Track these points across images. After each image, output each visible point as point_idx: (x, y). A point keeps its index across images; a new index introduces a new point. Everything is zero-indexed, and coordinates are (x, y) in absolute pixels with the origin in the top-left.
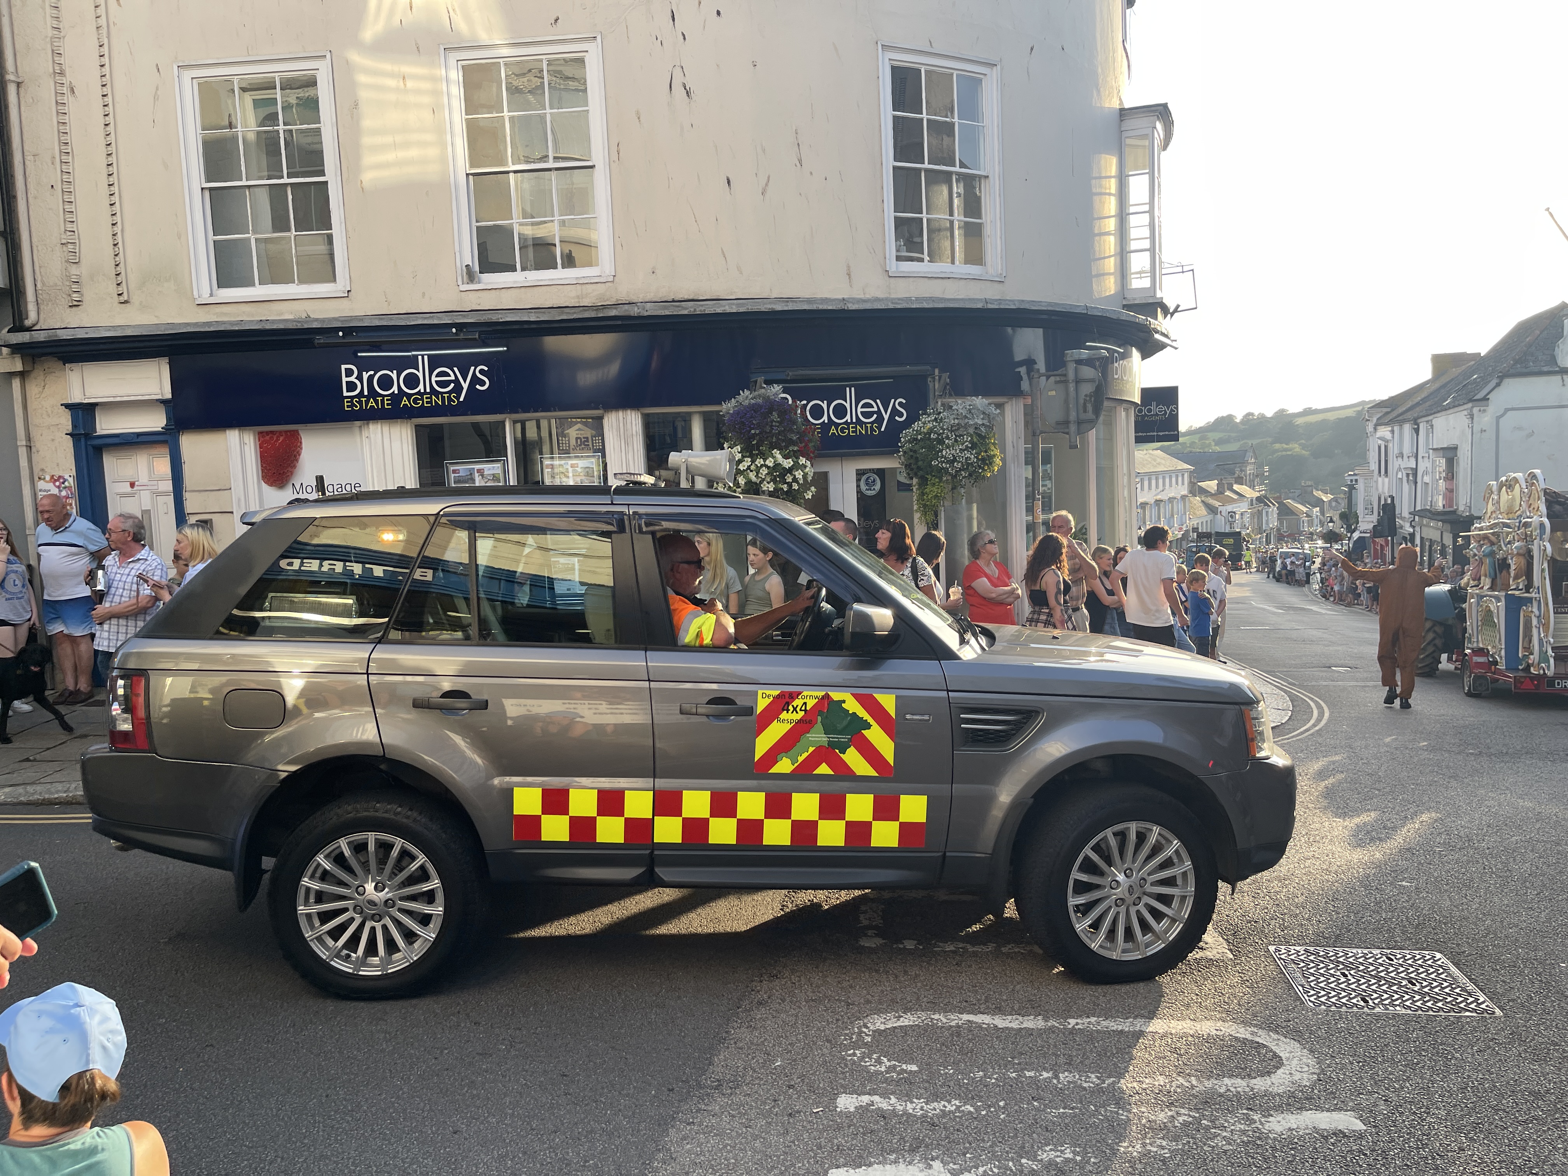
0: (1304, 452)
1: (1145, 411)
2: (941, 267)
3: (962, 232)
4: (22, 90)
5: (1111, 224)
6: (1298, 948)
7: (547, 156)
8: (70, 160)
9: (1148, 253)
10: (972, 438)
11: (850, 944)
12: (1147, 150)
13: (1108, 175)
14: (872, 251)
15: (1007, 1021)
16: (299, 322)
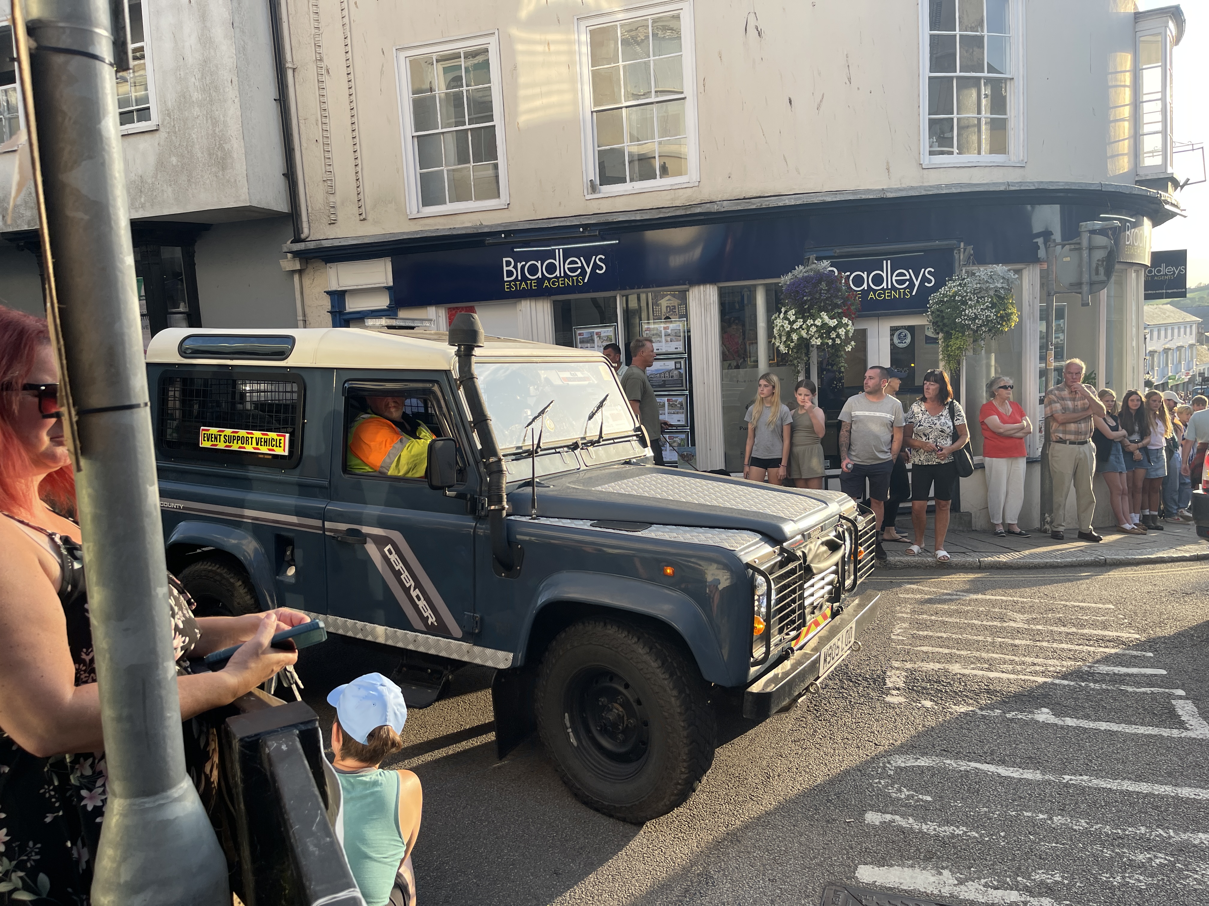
1: (1155, 271)
2: (970, 158)
3: (989, 127)
4: (296, 74)
5: (1126, 112)
7: (650, 93)
8: (328, 122)
9: (1160, 135)
10: (992, 300)
11: (878, 700)
12: (1160, 44)
13: (1123, 69)
14: (909, 149)
15: (1009, 772)
16: (475, 228)
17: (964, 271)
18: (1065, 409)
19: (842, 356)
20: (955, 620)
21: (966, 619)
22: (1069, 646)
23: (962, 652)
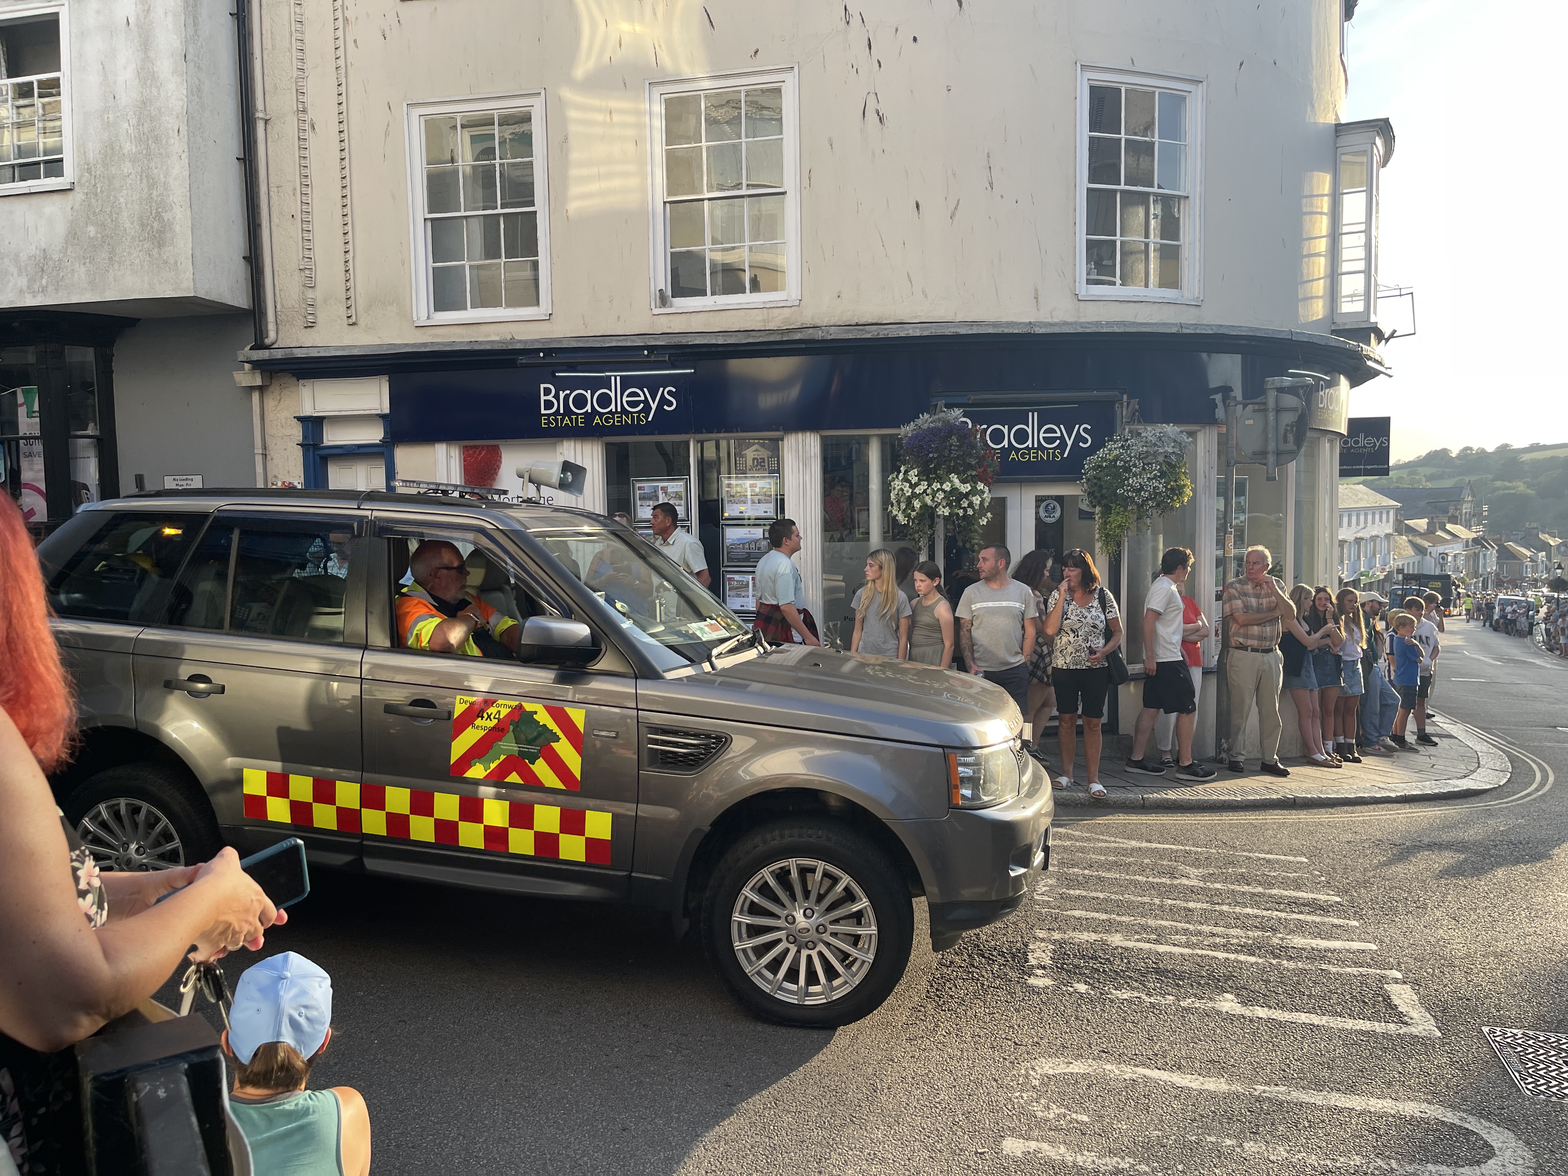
0: (1529, 491)
1: (1351, 442)
2: (1133, 291)
3: (1158, 254)
4: (269, 127)
5: (1322, 245)
6: (1515, 1031)
7: (741, 184)
8: (309, 192)
9: (1362, 275)
10: (1161, 467)
11: (1018, 982)
12: (1365, 167)
13: (1320, 193)
14: (1062, 274)
15: (1186, 1081)
16: (504, 343)
17: (1127, 430)
18: (1247, 607)
19: (976, 531)
20: (1114, 876)
21: (1128, 874)
22: (1256, 911)
23: (1123, 919)
